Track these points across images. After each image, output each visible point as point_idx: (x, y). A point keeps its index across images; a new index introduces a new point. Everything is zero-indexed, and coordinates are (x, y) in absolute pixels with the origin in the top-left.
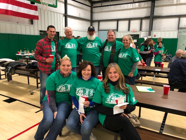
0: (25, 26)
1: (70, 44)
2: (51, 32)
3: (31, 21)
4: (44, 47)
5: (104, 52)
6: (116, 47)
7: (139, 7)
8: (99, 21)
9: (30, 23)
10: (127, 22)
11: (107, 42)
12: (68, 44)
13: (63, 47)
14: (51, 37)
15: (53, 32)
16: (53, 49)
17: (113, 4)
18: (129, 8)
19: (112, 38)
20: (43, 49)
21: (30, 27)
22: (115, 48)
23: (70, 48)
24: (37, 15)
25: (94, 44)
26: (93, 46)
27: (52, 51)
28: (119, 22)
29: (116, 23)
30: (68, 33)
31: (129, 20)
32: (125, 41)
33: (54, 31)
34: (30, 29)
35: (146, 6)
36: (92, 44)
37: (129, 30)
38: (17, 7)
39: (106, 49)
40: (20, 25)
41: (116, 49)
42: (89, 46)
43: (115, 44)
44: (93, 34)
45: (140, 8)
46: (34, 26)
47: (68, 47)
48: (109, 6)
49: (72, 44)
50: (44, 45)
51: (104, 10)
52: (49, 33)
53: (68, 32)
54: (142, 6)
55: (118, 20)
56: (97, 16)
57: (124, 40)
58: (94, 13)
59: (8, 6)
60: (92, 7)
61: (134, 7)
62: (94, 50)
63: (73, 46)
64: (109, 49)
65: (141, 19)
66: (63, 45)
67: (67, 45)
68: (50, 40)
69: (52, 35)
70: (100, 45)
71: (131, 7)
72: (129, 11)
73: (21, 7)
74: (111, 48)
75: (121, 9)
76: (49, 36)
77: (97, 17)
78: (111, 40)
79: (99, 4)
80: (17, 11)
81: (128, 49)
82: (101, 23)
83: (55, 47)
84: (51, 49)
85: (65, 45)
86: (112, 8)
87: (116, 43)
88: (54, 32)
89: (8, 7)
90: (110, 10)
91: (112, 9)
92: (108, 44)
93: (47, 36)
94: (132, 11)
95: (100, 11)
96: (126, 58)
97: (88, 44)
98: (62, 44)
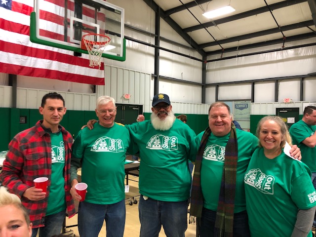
0: (80, 96)
1: (107, 141)
2: (52, 109)
3: (93, 87)
4: (27, 152)
5: (203, 163)
6: (239, 147)
7: (296, 56)
8: (217, 85)
9: (91, 90)
10: (272, 85)
11: (209, 135)
12: (101, 139)
13: (87, 148)
14: (52, 124)
15: (56, 110)
16: (57, 154)
17: (244, 54)
18: (275, 59)
19: (224, 123)
20: (23, 157)
21: (90, 97)
22: (236, 150)
23: (106, 150)
24: (103, 77)
25: (167, 139)
26: (166, 145)
27: (54, 160)
28: (255, 85)
29: (249, 86)
30: (104, 114)
31: (277, 81)
32: (270, 135)
33: (62, 106)
34: (89, 101)
35: (310, 53)
36: (162, 141)
37: (276, 100)
38: (67, 65)
39: (208, 153)
40: (72, 95)
41: (240, 153)
42: (154, 145)
43: (235, 139)
44: (167, 114)
45: (297, 58)
46: (97, 96)
47: (99, 148)
48: (235, 57)
49: (113, 141)
50: (27, 148)
51: (226, 66)
52: (45, 112)
53: (104, 111)
54: (302, 55)
55: (253, 83)
56: (214, 77)
57: (266, 132)
58: (209, 71)
59: (52, 63)
60: (204, 62)
61: (285, 57)
62: (166, 156)
63: (113, 146)
64: (218, 154)
65: (302, 78)
66: (88, 144)
67: (97, 143)
68: (49, 130)
69: (55, 118)
70: (186, 144)
71: (280, 58)
72: (275, 65)
73: (74, 66)
74: (223, 152)
75: (259, 61)
76: (46, 120)
77: (212, 78)
78: (221, 130)
79: (218, 56)
80: (67, 72)
81: (274, 160)
82: (221, 89)
83: (61, 150)
84: (48, 156)
85: (93, 142)
86: (243, 60)
87: (238, 136)
88: (59, 109)
89: (51, 65)
90: (239, 64)
91: (242, 64)
92: (214, 141)
93: (42, 122)
94: (281, 64)
95: (218, 67)
96: (270, 191)
97: (152, 140)
98: (84, 142)
